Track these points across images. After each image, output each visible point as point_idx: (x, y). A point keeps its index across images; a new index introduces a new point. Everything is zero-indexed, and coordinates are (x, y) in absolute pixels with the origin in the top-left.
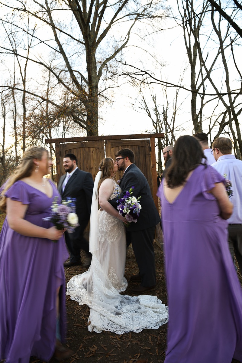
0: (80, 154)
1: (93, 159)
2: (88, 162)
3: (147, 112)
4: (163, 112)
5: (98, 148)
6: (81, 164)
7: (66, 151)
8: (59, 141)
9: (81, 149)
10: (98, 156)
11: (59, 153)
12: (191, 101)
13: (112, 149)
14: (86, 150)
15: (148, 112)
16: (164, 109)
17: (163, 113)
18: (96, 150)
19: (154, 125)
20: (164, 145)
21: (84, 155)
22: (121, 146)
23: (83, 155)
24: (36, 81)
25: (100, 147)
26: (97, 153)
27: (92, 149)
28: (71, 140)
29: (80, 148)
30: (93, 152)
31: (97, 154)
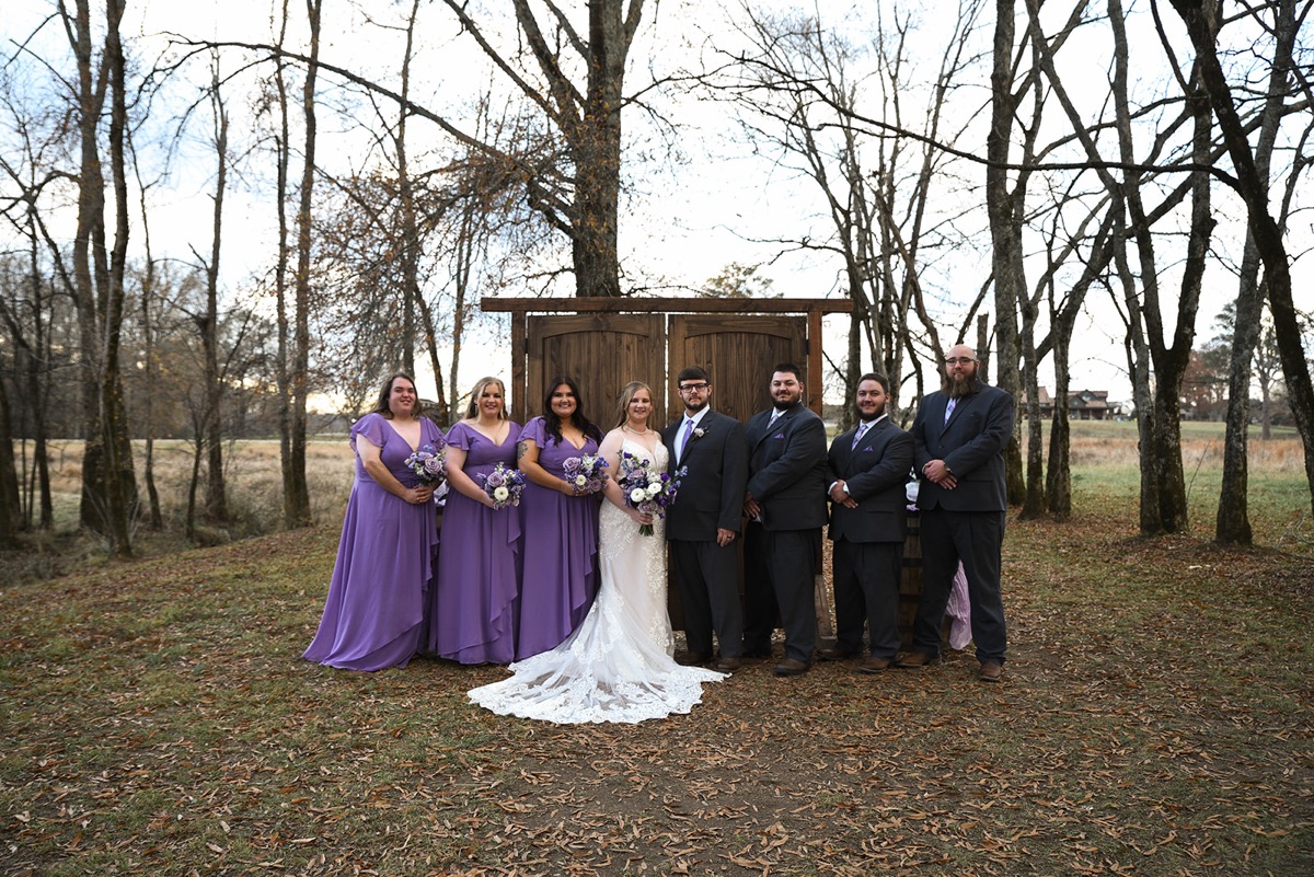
0: (589, 352)
1: (628, 369)
2: (613, 376)
3: (814, 165)
4: (877, 168)
5: (646, 337)
6: (591, 381)
7: (544, 339)
8: (525, 308)
9: (594, 336)
10: (644, 359)
11: (524, 343)
12: (989, 138)
13: (687, 341)
14: (608, 338)
15: (818, 167)
16: (881, 158)
17: (875, 174)
18: (640, 341)
19: (835, 217)
20: (872, 303)
21: (602, 353)
22: (717, 333)
23: (599, 354)
24: (361, 9)
25: (653, 333)
26: (641, 353)
27: (626, 339)
28: (562, 307)
29: (589, 332)
30: (628, 348)
31: (643, 354)
